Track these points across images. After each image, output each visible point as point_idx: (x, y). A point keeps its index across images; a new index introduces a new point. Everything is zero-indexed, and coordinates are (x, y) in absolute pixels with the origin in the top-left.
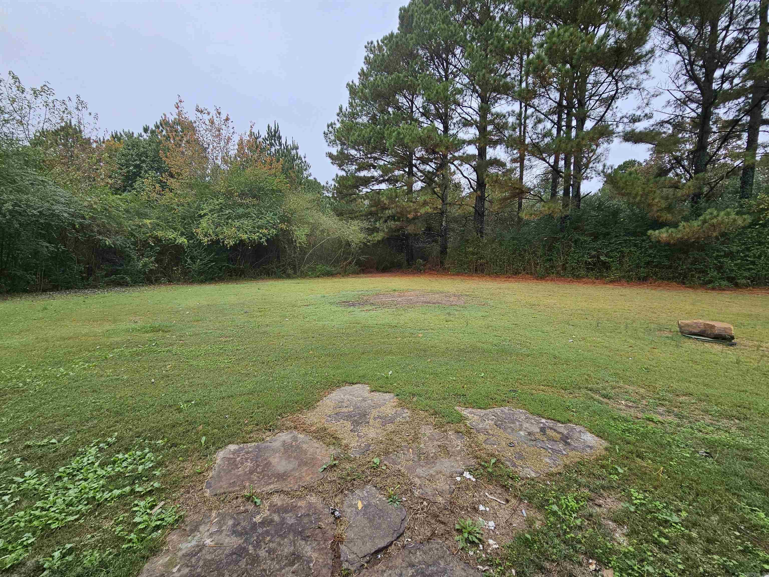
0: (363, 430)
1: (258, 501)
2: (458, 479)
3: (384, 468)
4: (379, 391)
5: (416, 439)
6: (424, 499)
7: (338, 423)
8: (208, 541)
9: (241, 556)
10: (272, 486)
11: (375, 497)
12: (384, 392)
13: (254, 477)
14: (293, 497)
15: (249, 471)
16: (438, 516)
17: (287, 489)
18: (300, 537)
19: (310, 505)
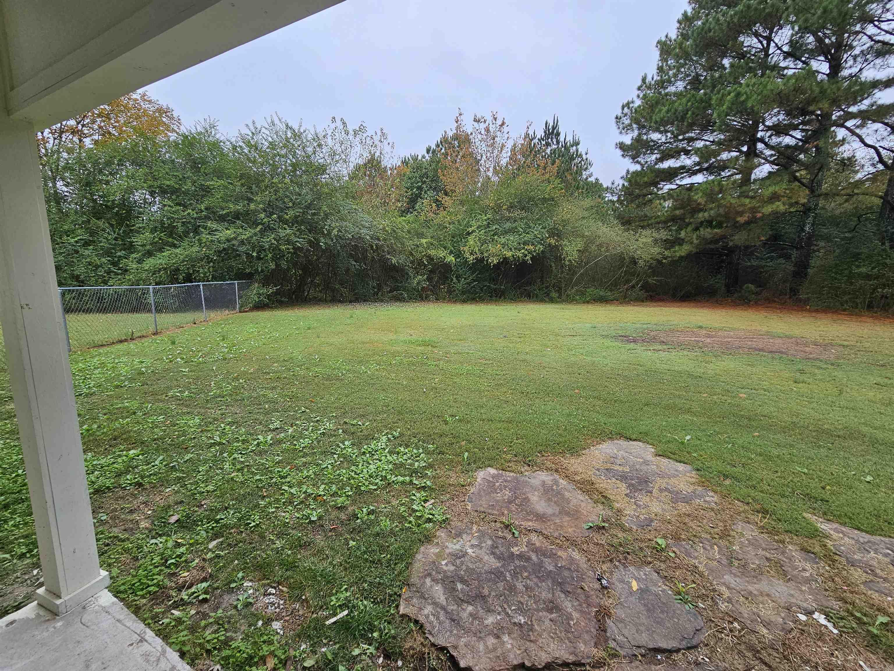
0: (643, 499)
1: (517, 533)
2: (803, 618)
3: (673, 555)
4: (669, 458)
5: (725, 535)
6: (735, 619)
7: (609, 481)
8: (470, 551)
9: (499, 579)
10: (530, 523)
11: (656, 585)
12: (677, 461)
13: (513, 507)
14: (552, 543)
15: (508, 499)
16: (758, 652)
17: (546, 533)
18: (559, 589)
19: (572, 560)
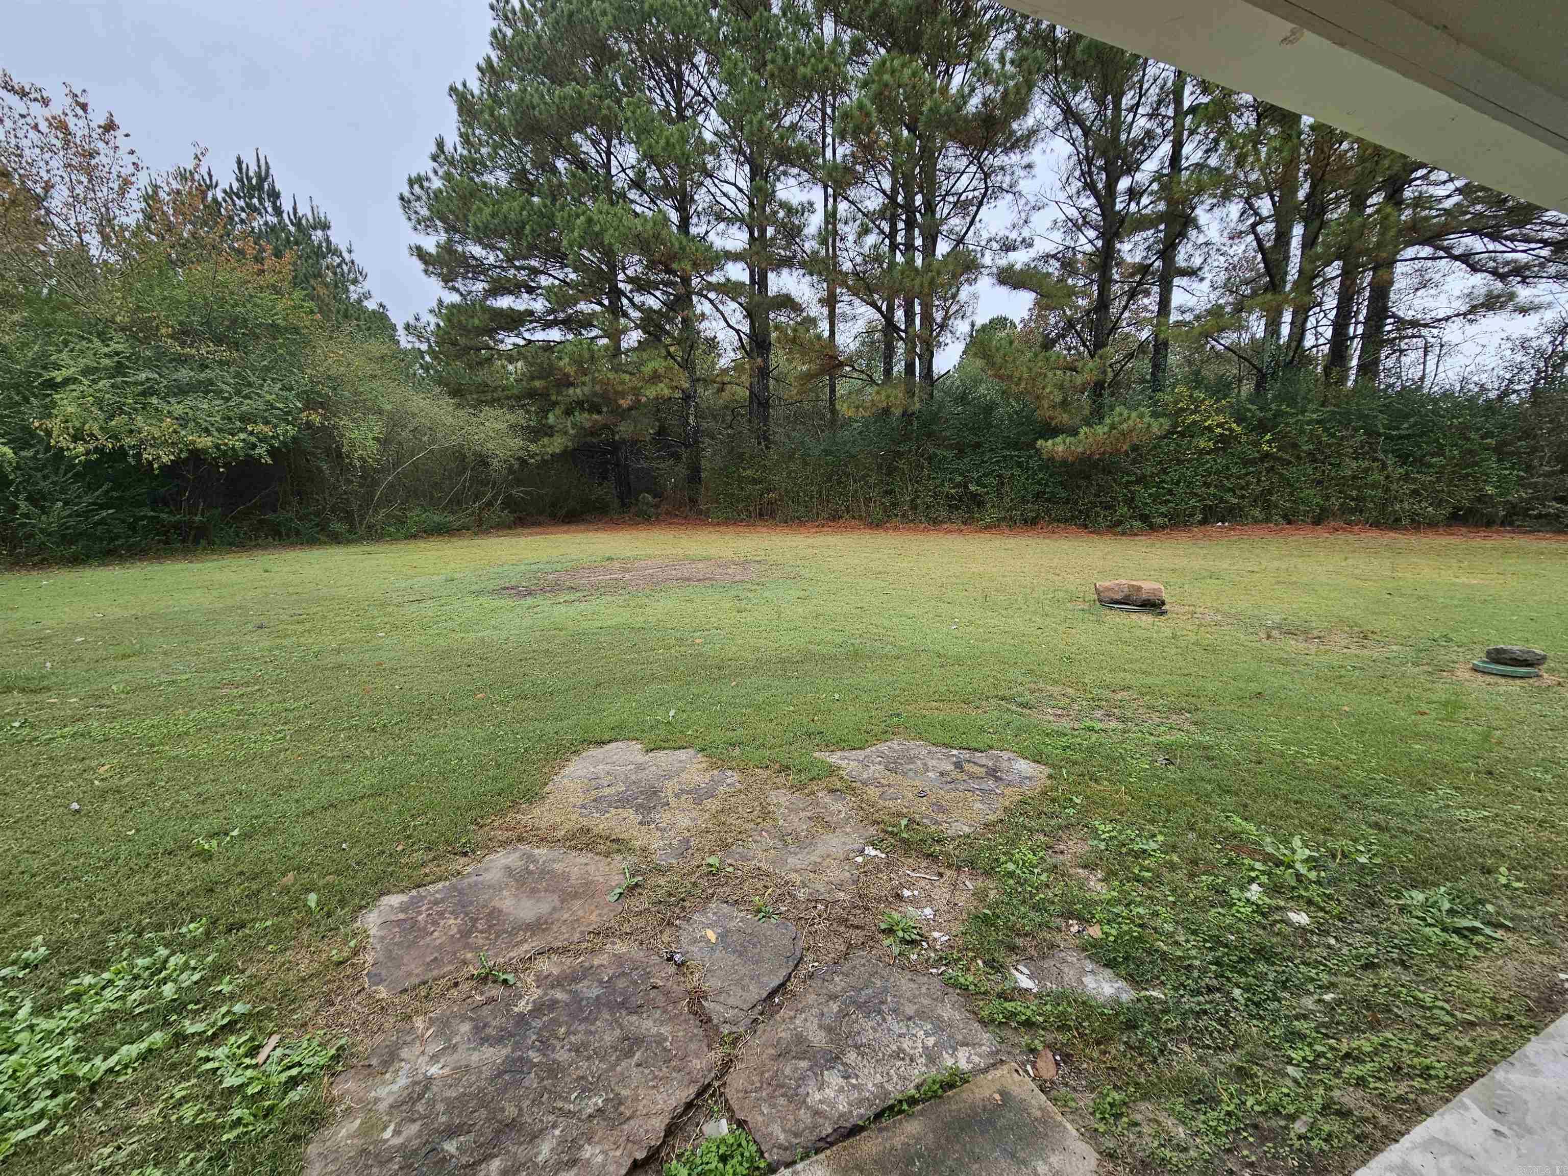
0: (664, 817)
1: (510, 978)
2: (860, 859)
3: (731, 869)
4: (664, 749)
5: (766, 814)
6: (816, 901)
7: (607, 815)
8: (434, 1070)
9: (522, 1072)
10: (526, 947)
11: (732, 918)
12: (675, 749)
13: (477, 939)
14: (578, 954)
15: (459, 931)
16: (847, 920)
17: (560, 944)
18: (624, 1013)
19: (619, 959)
